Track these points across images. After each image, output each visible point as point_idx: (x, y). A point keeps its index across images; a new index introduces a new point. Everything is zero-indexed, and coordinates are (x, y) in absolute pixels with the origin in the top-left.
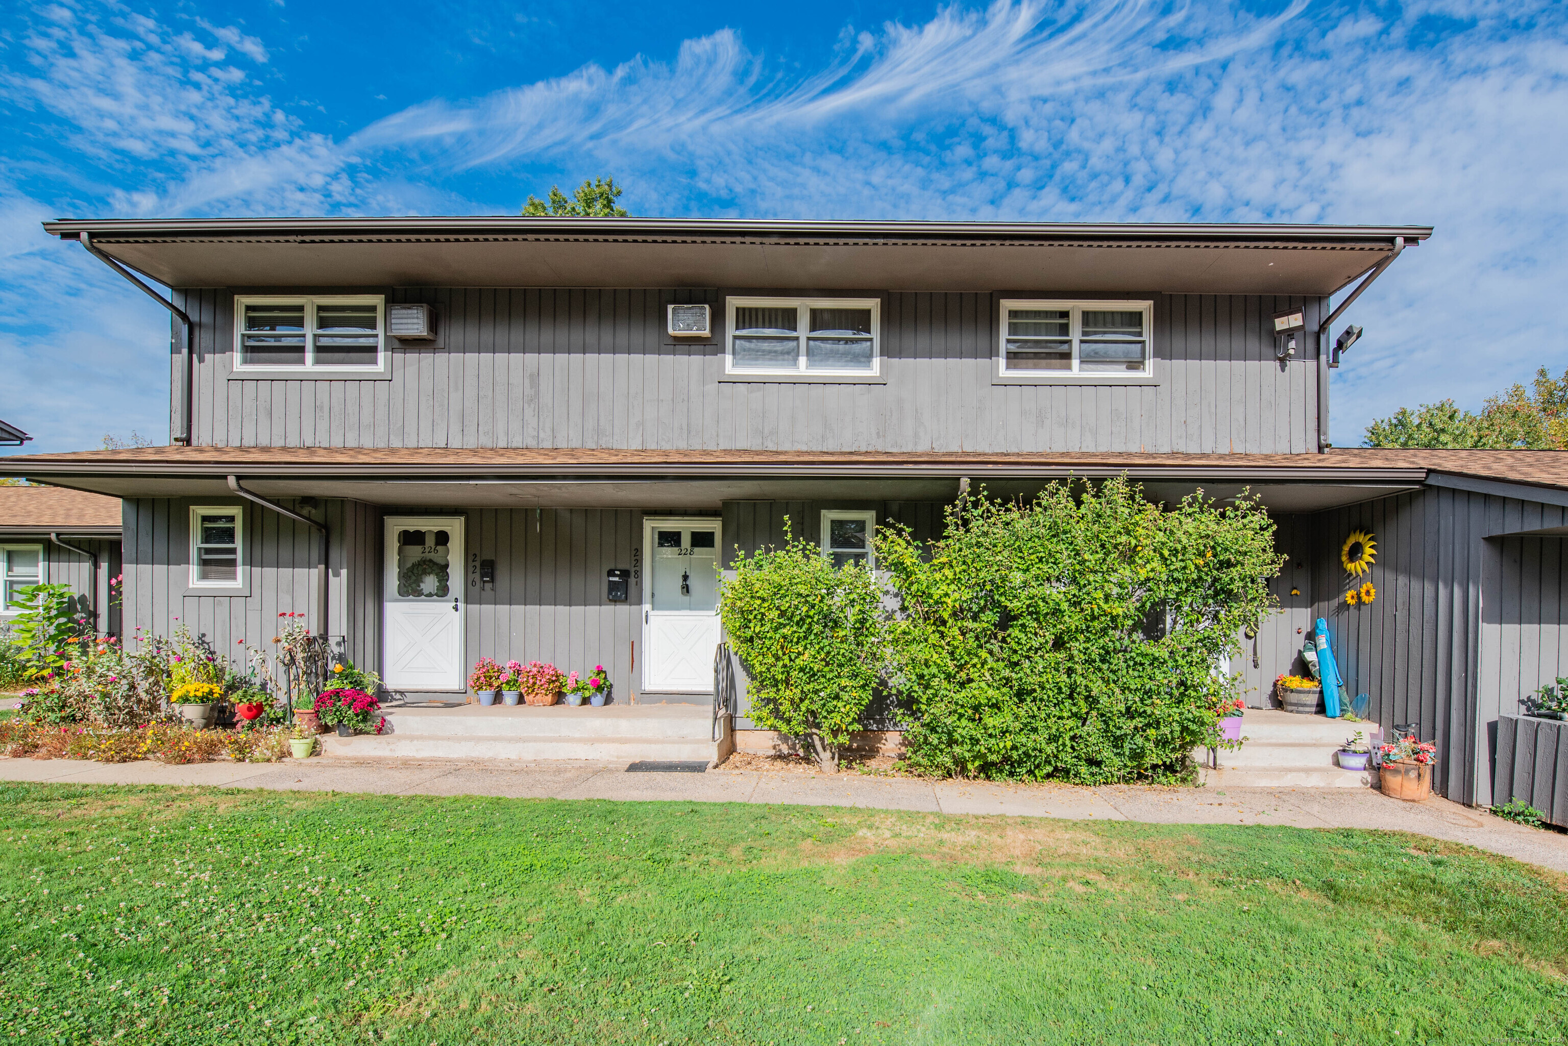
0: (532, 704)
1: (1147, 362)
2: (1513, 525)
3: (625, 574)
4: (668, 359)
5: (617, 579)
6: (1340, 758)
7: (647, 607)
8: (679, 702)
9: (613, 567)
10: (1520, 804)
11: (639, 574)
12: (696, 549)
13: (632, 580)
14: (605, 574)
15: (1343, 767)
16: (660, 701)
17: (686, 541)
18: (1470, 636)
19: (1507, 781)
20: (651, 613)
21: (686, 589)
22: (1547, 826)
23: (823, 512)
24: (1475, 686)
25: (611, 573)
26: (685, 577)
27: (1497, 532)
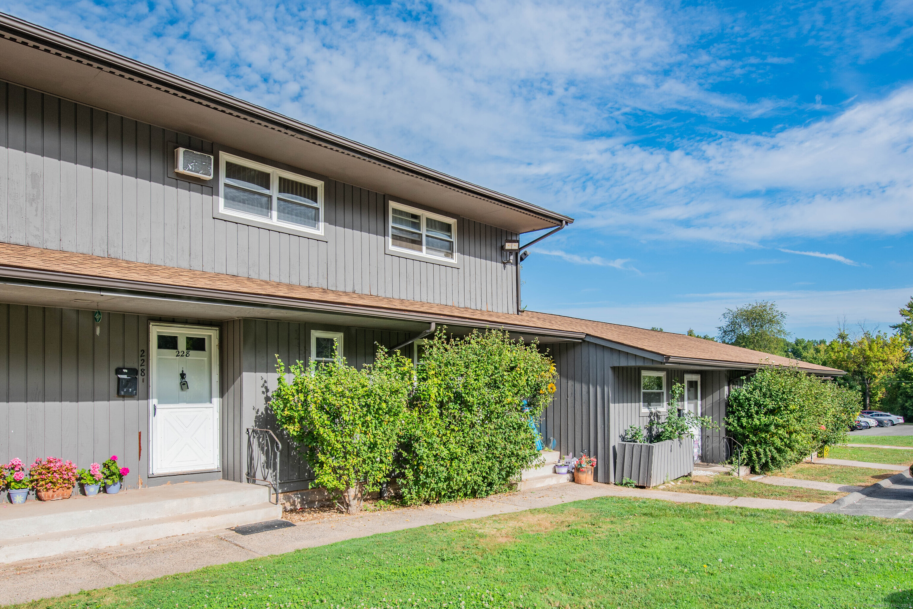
0: (51, 498)
1: (454, 254)
2: (623, 362)
3: (133, 372)
4: (171, 190)
5: (125, 377)
6: (557, 468)
7: (153, 401)
8: (182, 481)
9: (121, 365)
10: (626, 479)
11: (146, 373)
12: (191, 352)
13: (140, 378)
14: (113, 372)
15: (559, 474)
16: (165, 482)
17: (182, 345)
18: (606, 409)
19: (621, 471)
20: (158, 406)
21: (184, 385)
22: (637, 487)
23: (312, 331)
24: (609, 431)
25: (119, 371)
26: (183, 375)
27: (616, 365)
